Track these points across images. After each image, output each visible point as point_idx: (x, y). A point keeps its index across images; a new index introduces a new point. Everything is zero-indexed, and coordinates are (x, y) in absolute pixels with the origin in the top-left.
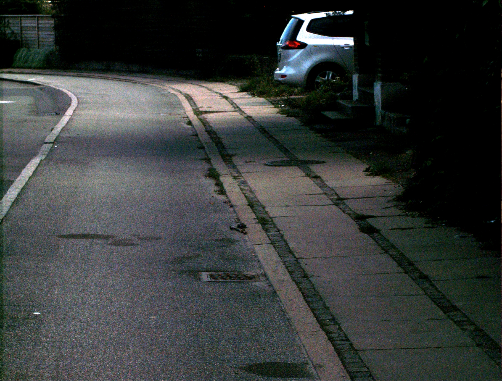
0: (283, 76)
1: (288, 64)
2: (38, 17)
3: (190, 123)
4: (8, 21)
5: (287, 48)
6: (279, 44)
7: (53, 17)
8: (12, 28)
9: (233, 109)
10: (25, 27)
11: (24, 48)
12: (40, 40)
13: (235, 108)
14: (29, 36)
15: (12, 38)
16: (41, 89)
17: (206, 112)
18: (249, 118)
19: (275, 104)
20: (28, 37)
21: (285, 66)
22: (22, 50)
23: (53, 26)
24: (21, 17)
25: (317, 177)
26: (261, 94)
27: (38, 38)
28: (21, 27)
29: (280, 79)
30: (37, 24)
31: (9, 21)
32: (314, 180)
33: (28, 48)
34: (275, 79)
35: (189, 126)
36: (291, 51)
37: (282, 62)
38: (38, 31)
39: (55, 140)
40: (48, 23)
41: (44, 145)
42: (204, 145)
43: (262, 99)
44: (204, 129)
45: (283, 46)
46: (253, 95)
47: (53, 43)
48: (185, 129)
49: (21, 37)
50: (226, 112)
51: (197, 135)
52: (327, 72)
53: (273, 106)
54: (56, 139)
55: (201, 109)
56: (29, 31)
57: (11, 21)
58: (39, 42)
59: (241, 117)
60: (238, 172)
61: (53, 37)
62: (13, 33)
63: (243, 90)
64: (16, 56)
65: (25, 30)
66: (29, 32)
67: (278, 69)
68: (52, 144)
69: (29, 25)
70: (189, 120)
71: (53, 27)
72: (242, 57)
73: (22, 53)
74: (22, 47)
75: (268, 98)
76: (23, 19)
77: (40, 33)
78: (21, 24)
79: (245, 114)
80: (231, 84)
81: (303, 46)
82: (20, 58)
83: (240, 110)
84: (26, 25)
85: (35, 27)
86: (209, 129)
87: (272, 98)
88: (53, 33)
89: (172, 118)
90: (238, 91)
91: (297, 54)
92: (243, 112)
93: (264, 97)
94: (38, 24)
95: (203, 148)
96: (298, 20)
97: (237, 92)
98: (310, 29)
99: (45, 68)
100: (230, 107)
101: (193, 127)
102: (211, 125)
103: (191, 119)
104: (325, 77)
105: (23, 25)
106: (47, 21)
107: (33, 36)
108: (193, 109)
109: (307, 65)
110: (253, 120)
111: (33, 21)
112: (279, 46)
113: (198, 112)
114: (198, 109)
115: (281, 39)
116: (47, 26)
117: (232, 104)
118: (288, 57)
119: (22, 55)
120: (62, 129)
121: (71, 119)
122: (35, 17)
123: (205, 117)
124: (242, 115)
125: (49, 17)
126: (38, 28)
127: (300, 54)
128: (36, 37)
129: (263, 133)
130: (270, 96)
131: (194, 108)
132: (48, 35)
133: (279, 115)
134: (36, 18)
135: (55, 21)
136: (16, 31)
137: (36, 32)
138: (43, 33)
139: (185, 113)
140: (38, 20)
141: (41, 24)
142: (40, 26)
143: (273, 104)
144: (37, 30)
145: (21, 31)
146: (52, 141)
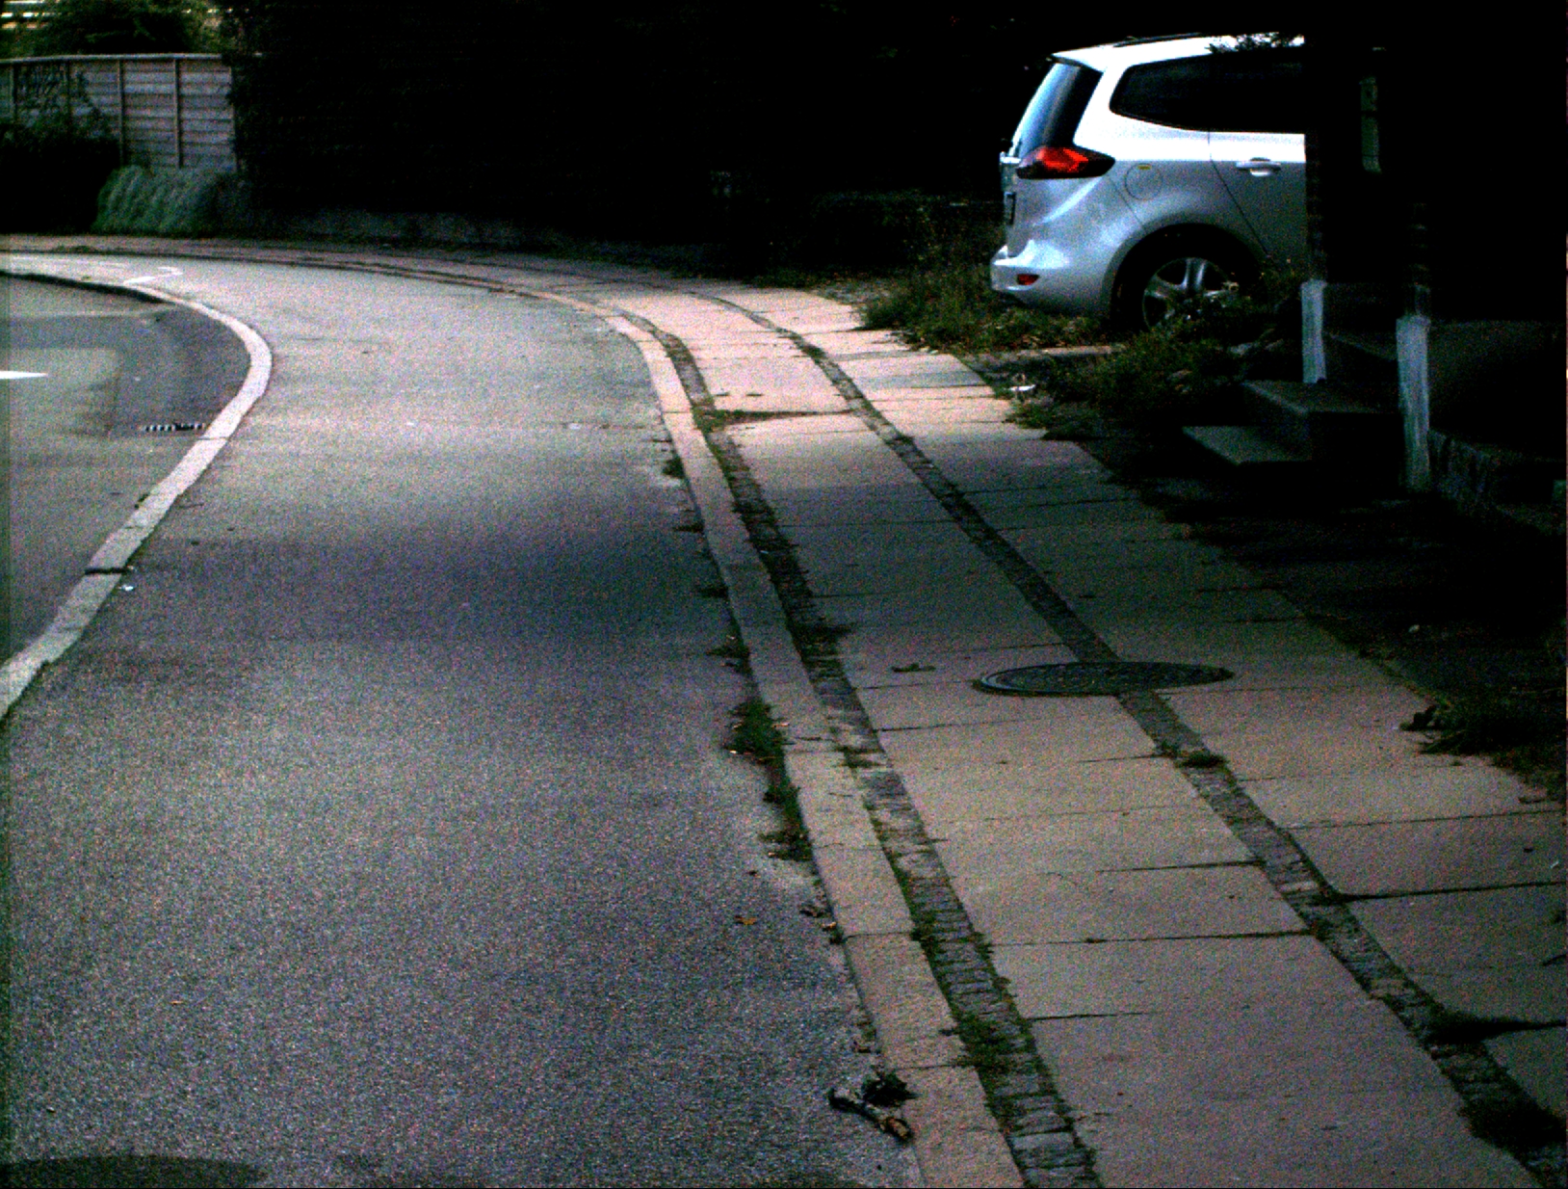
0: (1026, 277)
1: (1043, 234)
2: (179, 61)
3: (675, 468)
4: (81, 78)
5: (1037, 172)
6: (1006, 159)
7: (228, 60)
8: (94, 100)
9: (840, 403)
10: (136, 95)
11: (133, 168)
12: (186, 138)
13: (848, 398)
14: (149, 124)
15: (96, 134)
16: (159, 318)
17: (740, 416)
18: (902, 443)
19: (996, 380)
20: (148, 130)
21: (1031, 243)
22: (125, 172)
23: (226, 90)
24: (122, 61)
25: (1209, 763)
26: (942, 340)
27: (181, 133)
28: (124, 96)
29: (1014, 288)
30: (174, 86)
31: (85, 76)
32: (1196, 775)
33: (146, 165)
34: (996, 287)
35: (675, 483)
36: (1055, 185)
37: (1018, 224)
38: (180, 109)
39: (130, 561)
40: (211, 83)
41: (86, 578)
42: (727, 579)
43: (944, 361)
44: (730, 497)
45: (1022, 166)
46: (914, 343)
47: (227, 151)
48: (655, 492)
49: (124, 129)
50: (815, 413)
51: (699, 528)
52: (1189, 261)
53: (988, 390)
54: (137, 552)
55: (720, 405)
56: (145, 107)
57: (89, 76)
58: (181, 143)
59: (869, 438)
60: (864, 725)
61: (230, 127)
62: (96, 114)
63: (876, 321)
64: (108, 193)
65: (135, 107)
66: (148, 113)
67: (1004, 250)
68: (117, 577)
69: (149, 88)
70: (674, 452)
71: (228, 96)
72: (871, 198)
73: (125, 182)
74: (127, 163)
75: (970, 358)
76: (128, 67)
77: (186, 114)
78: (123, 84)
79: (887, 424)
80: (832, 296)
81: (1098, 164)
82: (119, 199)
83: (868, 406)
84: (139, 88)
85: (170, 95)
86: (748, 496)
87: (984, 357)
88: (228, 115)
89: (610, 444)
90: (858, 325)
91: (1073, 197)
92: (878, 415)
93: (954, 353)
94: (179, 85)
95: (721, 592)
96: (1076, 69)
97: (857, 330)
98: (1122, 103)
99: (201, 235)
100: (827, 396)
101: (688, 489)
102: (757, 477)
103: (681, 452)
104: (1180, 281)
105: (129, 88)
106: (206, 76)
107: (162, 124)
108: (692, 403)
109: (1112, 237)
110: (920, 454)
111: (162, 76)
112: (1010, 165)
113: (710, 418)
114: (709, 401)
115: (1015, 140)
116: (209, 91)
117: (839, 379)
118: (1042, 206)
119: (124, 190)
120: (177, 501)
121: (222, 456)
122: (168, 61)
123: (737, 440)
124: (872, 428)
125: (214, 61)
126: (180, 97)
127: (1089, 196)
128: (172, 131)
129: (958, 519)
130: (974, 348)
131: (696, 397)
132: (212, 121)
133: (1014, 431)
134: (174, 66)
135: (234, 75)
136: (105, 110)
137: (174, 113)
138: (198, 115)
139: (663, 422)
140: (178, 73)
141: (189, 84)
142: (185, 90)
143: (989, 382)
144: (175, 104)
145: (124, 107)
146: (119, 563)
